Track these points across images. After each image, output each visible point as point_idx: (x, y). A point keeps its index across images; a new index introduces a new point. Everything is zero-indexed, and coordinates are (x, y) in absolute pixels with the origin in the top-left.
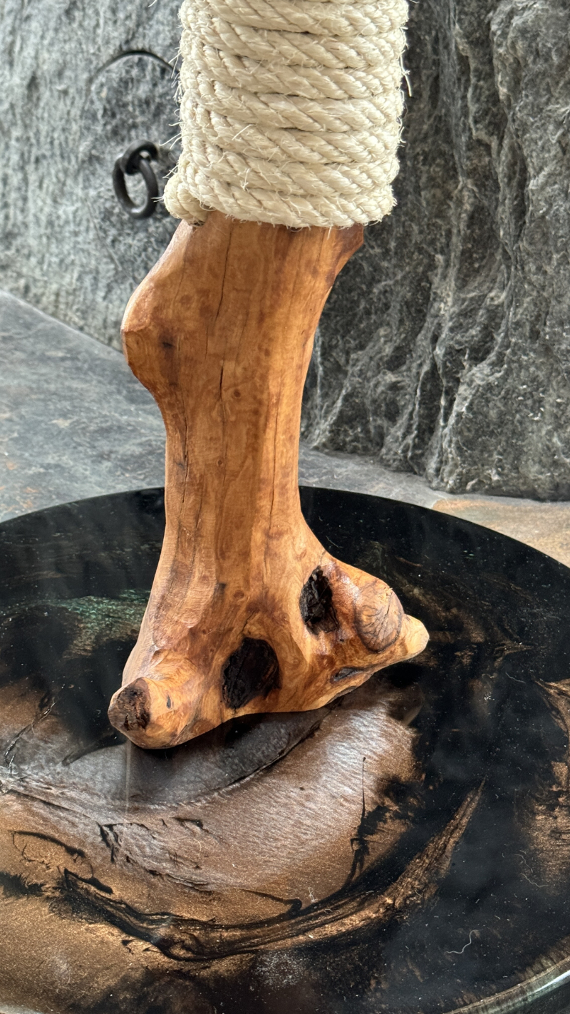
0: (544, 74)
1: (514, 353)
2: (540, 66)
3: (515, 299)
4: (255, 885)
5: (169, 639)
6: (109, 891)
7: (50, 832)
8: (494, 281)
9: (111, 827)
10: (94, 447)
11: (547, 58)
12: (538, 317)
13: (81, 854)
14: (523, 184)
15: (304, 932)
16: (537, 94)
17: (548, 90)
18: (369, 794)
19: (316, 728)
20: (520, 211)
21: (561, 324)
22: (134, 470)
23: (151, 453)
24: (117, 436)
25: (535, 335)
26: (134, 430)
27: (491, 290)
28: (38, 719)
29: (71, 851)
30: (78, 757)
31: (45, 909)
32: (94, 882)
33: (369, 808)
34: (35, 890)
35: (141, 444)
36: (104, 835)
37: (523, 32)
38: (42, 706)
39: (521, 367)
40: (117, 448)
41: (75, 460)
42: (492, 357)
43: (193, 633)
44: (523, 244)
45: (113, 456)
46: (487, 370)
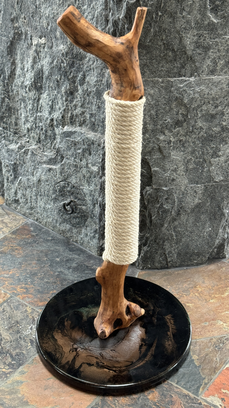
0: (153, 200)
1: (151, 245)
2: (153, 199)
3: (151, 236)
4: (126, 360)
5: (105, 320)
6: (104, 364)
7: (91, 355)
8: (147, 232)
9: (101, 353)
10: (66, 266)
11: (154, 198)
12: (156, 239)
13: (98, 358)
14: (151, 217)
15: (135, 366)
16: (152, 204)
17: (154, 203)
18: (140, 342)
19: (129, 331)
20: (151, 221)
21: (160, 239)
22: (77, 271)
23: (79, 266)
24: (70, 262)
25: (155, 241)
26: (73, 260)
27: (146, 234)
28: (83, 335)
29: (96, 358)
30: (92, 341)
31: (96, 368)
32: (101, 362)
33: (140, 345)
34: (93, 365)
35: (76, 263)
36: (100, 355)
37: (149, 194)
38: (82, 332)
39: (153, 247)
40: (71, 265)
41: (64, 269)
42: (147, 245)
43: (109, 319)
44: (152, 227)
45: (71, 267)
46: (147, 248)
